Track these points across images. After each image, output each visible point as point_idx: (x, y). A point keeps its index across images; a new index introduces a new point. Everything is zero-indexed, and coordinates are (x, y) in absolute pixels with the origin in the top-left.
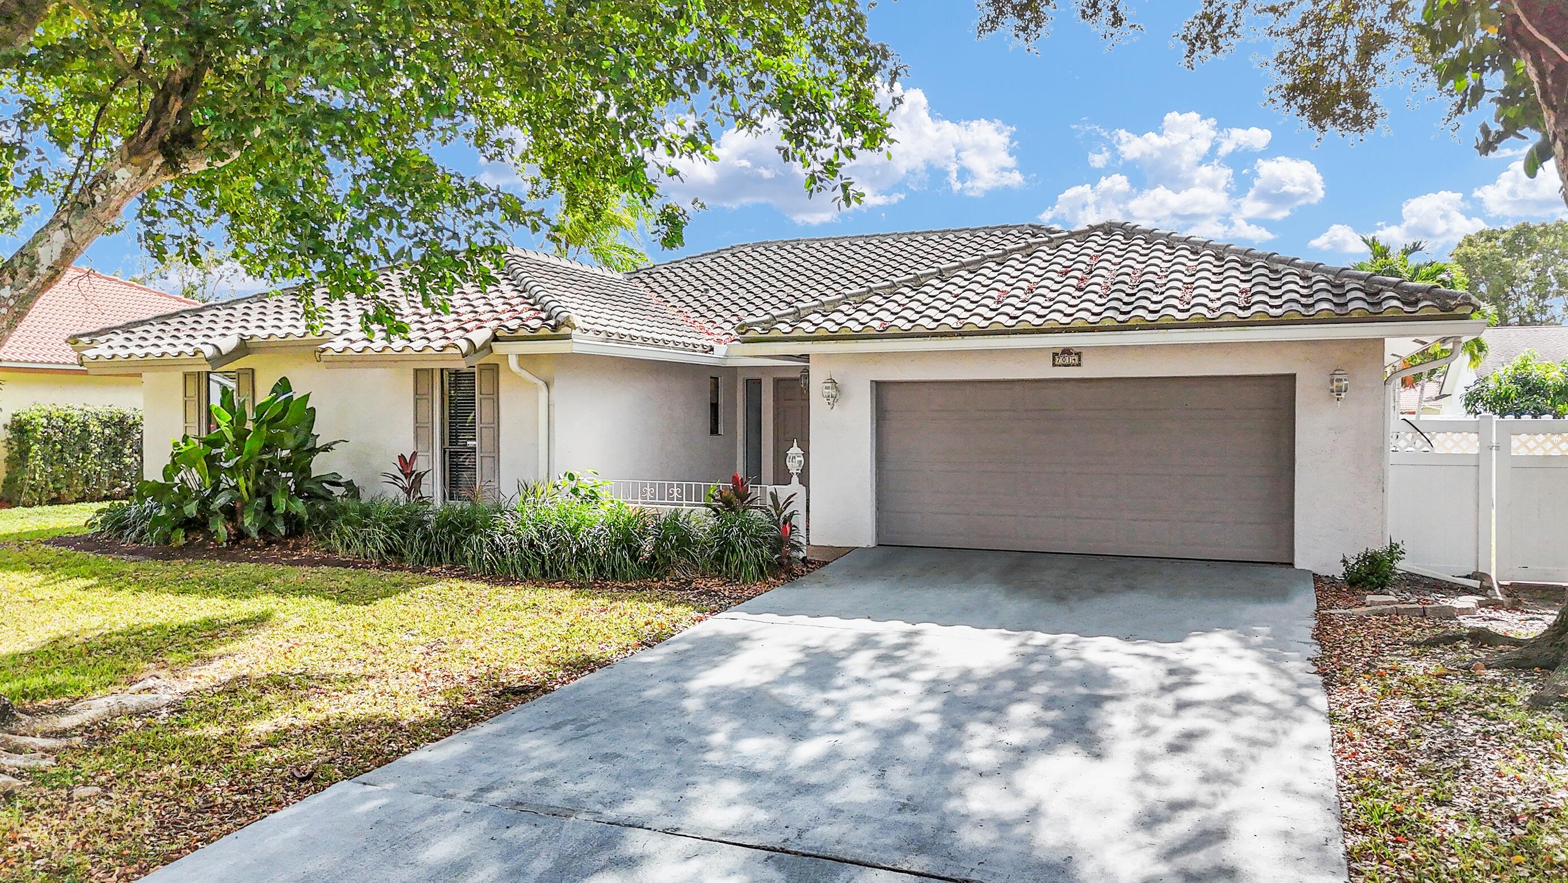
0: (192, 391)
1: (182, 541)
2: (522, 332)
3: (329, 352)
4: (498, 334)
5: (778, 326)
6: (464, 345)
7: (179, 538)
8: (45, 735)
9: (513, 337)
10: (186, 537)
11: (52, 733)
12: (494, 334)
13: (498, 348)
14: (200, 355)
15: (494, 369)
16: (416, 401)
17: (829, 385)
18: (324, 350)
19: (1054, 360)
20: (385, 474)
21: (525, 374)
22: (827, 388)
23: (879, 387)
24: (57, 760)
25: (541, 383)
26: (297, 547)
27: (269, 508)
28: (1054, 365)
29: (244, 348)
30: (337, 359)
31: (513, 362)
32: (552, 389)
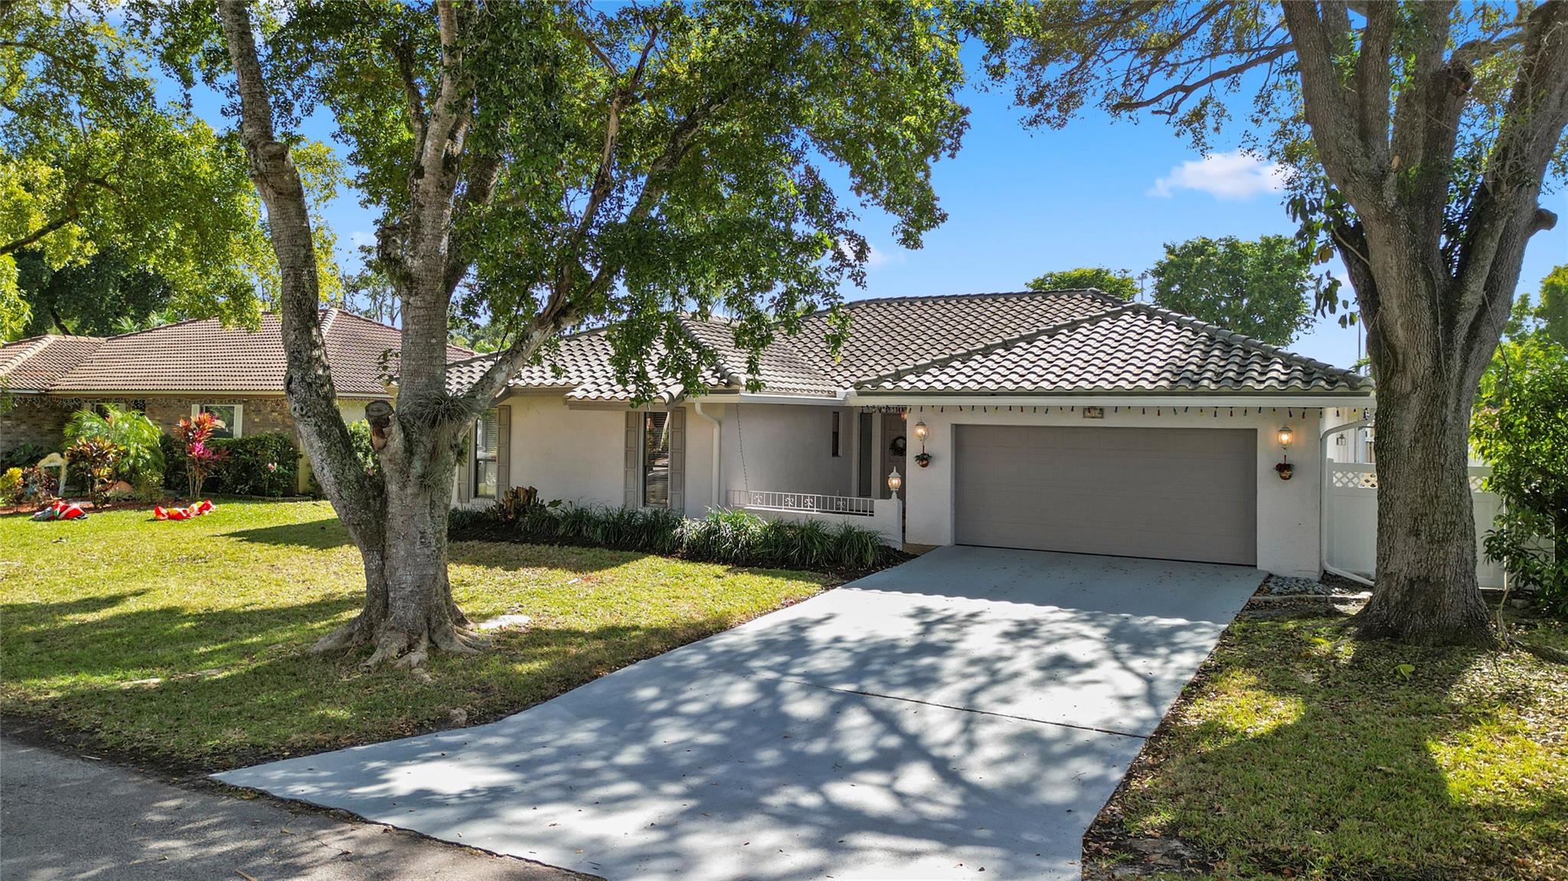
3: (572, 399)
6: (666, 396)
13: (689, 398)
16: (627, 432)
17: (921, 427)
18: (568, 397)
19: (1084, 413)
21: (706, 417)
22: (919, 429)
23: (957, 430)
25: (715, 423)
28: (1084, 417)
29: (508, 393)
30: (577, 403)
31: (698, 408)
32: (723, 426)
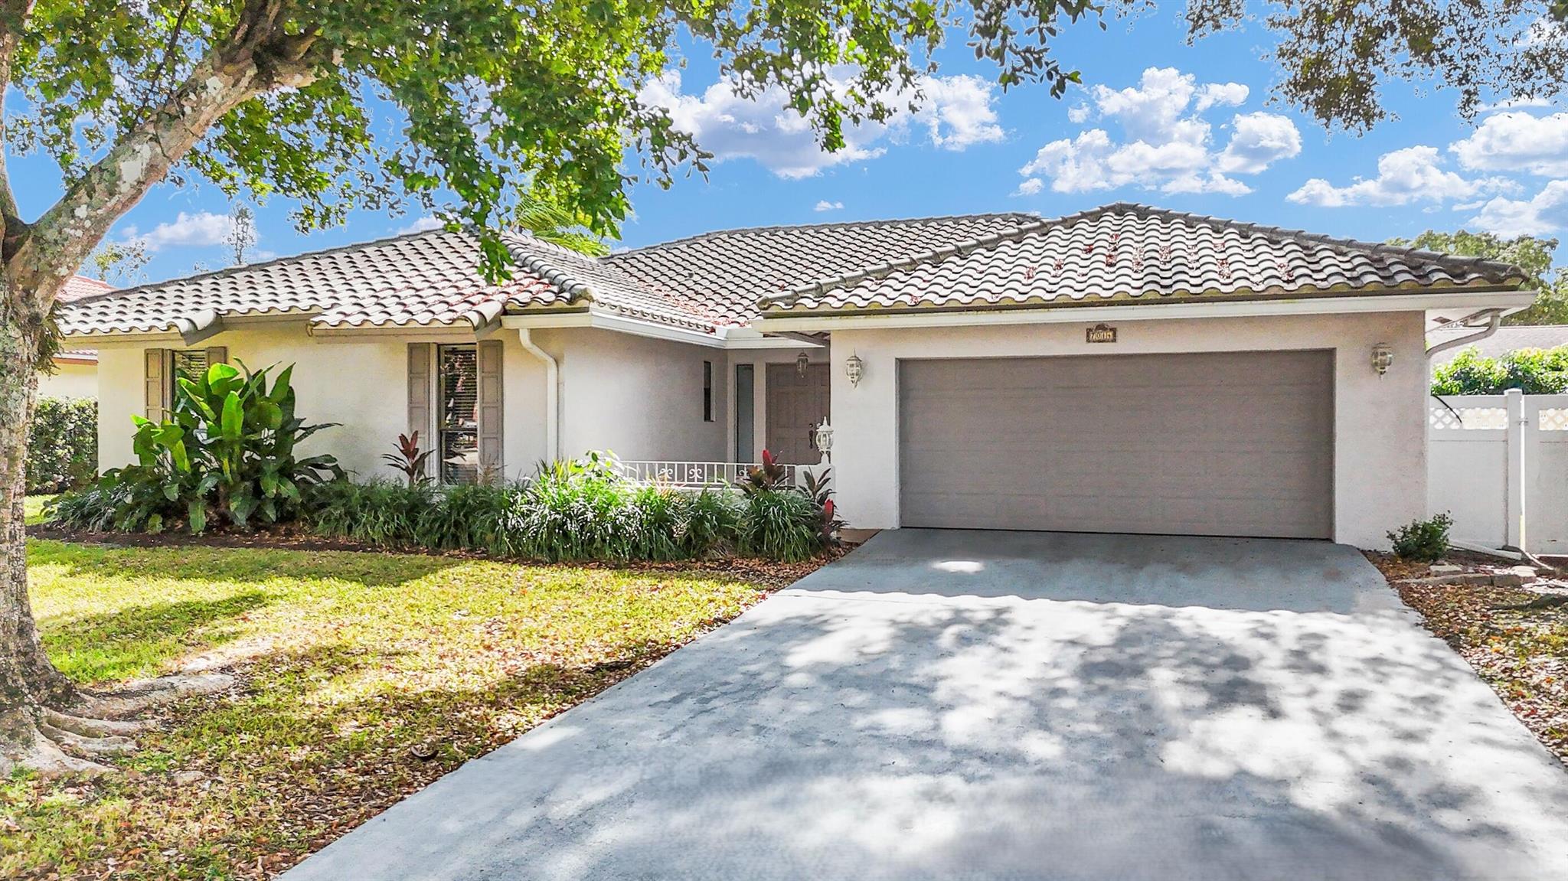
0: (155, 371)
1: (159, 528)
2: (534, 306)
3: (322, 326)
4: (507, 307)
5: (801, 301)
6: (475, 319)
7: (156, 524)
8: (112, 718)
9: (525, 310)
10: (163, 524)
11: (120, 716)
12: (504, 307)
13: (509, 322)
14: (174, 330)
15: (498, 345)
16: (410, 380)
17: (854, 362)
18: (317, 324)
19: (1088, 336)
20: (387, 456)
21: (536, 350)
22: (852, 365)
23: (903, 365)
24: (139, 744)
25: (551, 360)
26: (289, 534)
27: (258, 492)
28: (1088, 341)
29: (221, 323)
30: (333, 333)
31: (524, 337)
32: (563, 368)
